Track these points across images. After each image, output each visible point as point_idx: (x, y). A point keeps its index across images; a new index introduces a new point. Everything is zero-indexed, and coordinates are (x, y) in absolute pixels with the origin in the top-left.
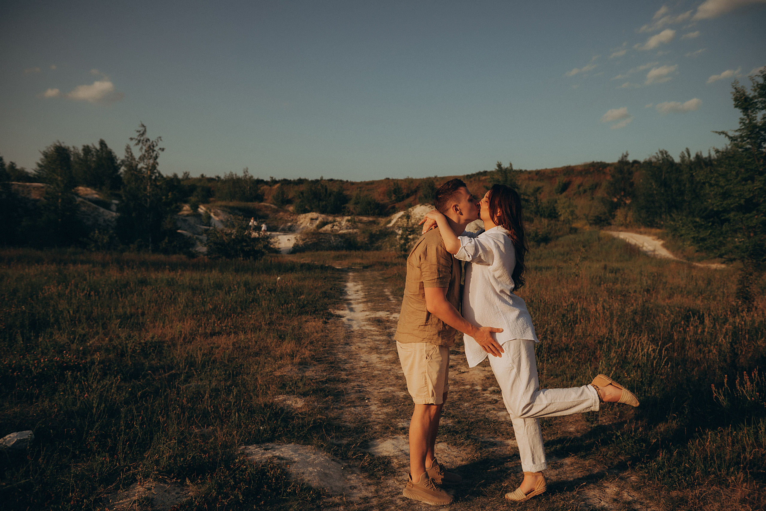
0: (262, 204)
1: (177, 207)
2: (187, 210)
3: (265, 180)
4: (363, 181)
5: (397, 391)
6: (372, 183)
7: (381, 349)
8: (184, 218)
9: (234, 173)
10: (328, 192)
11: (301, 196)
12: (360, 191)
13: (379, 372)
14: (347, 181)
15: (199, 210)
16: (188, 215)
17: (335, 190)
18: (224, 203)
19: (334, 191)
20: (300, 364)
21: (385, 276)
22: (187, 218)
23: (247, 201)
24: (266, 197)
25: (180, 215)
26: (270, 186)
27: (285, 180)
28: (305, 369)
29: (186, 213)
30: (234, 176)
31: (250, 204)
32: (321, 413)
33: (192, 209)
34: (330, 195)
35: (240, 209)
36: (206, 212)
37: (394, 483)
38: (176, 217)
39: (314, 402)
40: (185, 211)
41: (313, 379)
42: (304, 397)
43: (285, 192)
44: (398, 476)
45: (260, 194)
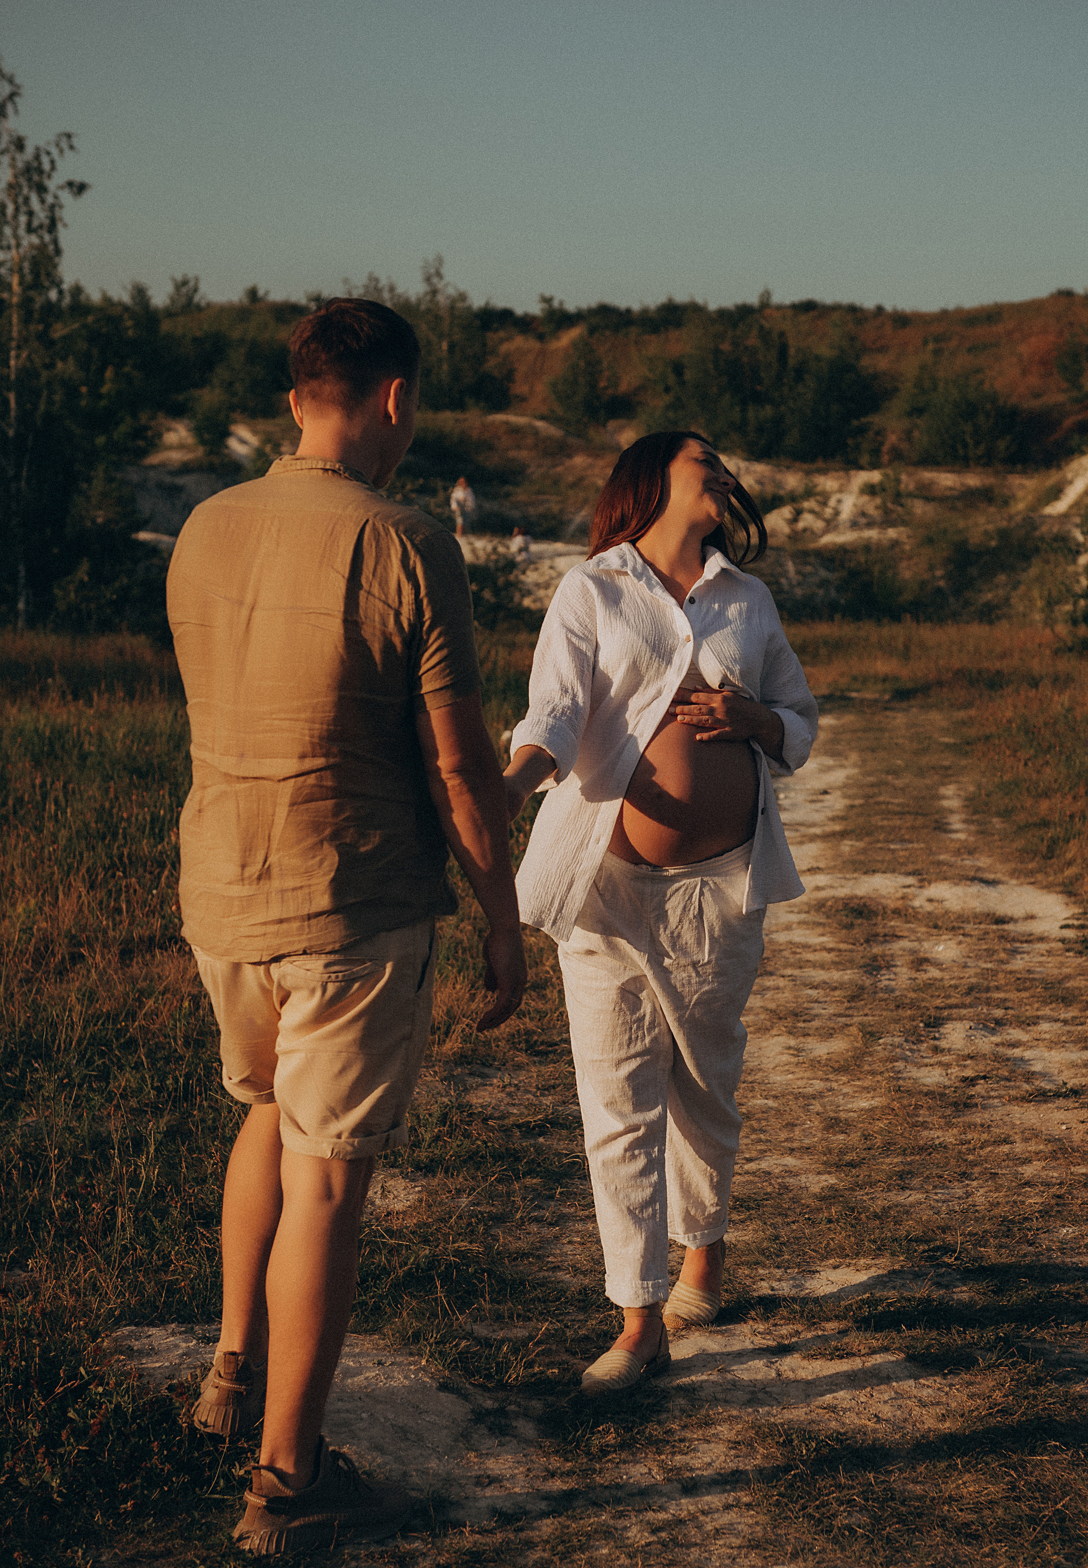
0: (500, 417)
1: (139, 432)
2: (181, 447)
3: (519, 311)
4: (951, 307)
5: (807, 1171)
6: (989, 315)
7: (814, 1017)
8: (168, 479)
9: (384, 282)
10: (792, 362)
11: (672, 379)
12: (937, 352)
13: (770, 1103)
14: (880, 309)
15: (233, 444)
16: (185, 469)
17: (825, 351)
19: (818, 358)
20: (461, 1059)
21: (972, 732)
22: (180, 481)
23: (437, 408)
24: (520, 388)
25: (153, 467)
26: (541, 337)
27: (604, 310)
28: (472, 1081)
29: (176, 457)
30: (386, 295)
31: (448, 420)
32: (470, 1234)
33: (203, 442)
34: (800, 373)
36: (257, 453)
37: (650, 1473)
38: (134, 476)
39: (459, 1192)
40: (170, 448)
41: (491, 1117)
42: (425, 1176)
43: (605, 364)
44: (673, 1454)
45: (496, 373)
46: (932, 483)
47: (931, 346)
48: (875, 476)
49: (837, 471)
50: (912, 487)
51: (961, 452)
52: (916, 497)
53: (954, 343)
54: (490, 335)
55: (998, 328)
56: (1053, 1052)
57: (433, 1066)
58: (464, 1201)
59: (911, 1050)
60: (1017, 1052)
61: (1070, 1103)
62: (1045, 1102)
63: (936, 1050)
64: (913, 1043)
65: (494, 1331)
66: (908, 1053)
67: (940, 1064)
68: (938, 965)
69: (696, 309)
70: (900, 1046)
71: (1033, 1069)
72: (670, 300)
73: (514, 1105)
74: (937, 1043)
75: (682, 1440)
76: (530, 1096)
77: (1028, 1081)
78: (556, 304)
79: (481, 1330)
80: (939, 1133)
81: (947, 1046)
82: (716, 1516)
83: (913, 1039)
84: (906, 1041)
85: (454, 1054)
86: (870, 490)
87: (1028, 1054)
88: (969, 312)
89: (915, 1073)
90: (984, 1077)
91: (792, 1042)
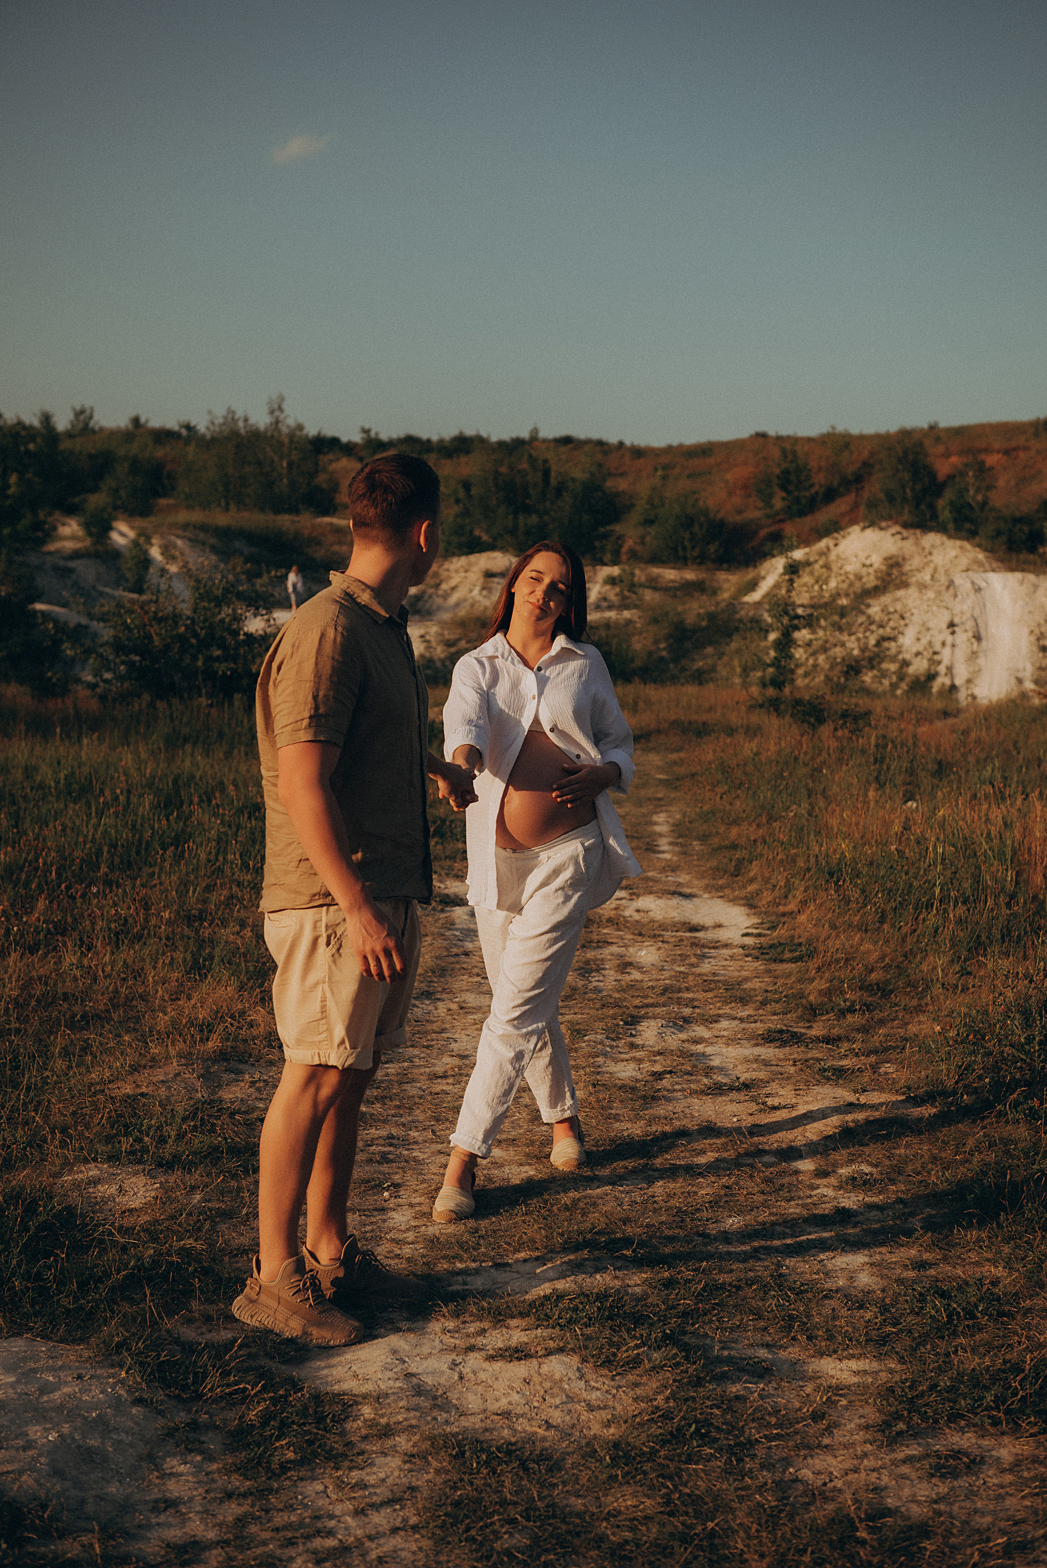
0: (327, 520)
1: (38, 526)
2: (73, 538)
3: (344, 439)
4: (675, 443)
5: (510, 1163)
6: (705, 450)
8: (61, 563)
9: (240, 414)
10: (553, 482)
11: (461, 494)
12: (664, 478)
14: (621, 444)
15: (115, 536)
16: (76, 555)
17: (579, 474)
18: (197, 516)
19: (573, 480)
20: (222, 1056)
21: (682, 770)
22: (72, 564)
23: (278, 511)
25: (50, 553)
27: (411, 440)
28: (226, 1076)
29: (69, 545)
30: (241, 424)
31: (286, 521)
32: (196, 1231)
33: (90, 534)
34: (559, 491)
35: (250, 536)
36: (135, 543)
37: (325, 1492)
38: (33, 559)
39: (193, 1188)
40: (65, 538)
41: (239, 1112)
42: (166, 1172)
44: (351, 1469)
45: (324, 485)
46: (659, 576)
47: (660, 473)
48: (615, 571)
50: (643, 579)
51: (681, 553)
52: (648, 587)
53: (677, 471)
54: (321, 456)
55: (712, 460)
56: (730, 1049)
57: (193, 1064)
58: (198, 1197)
59: (611, 1047)
60: (700, 1048)
61: (741, 1096)
62: (721, 1095)
63: (633, 1046)
64: (613, 1039)
65: (202, 1334)
66: (608, 1049)
67: (634, 1059)
68: (640, 968)
69: (480, 441)
70: (601, 1043)
71: (713, 1064)
72: (461, 433)
74: (632, 1039)
75: (362, 1453)
77: (707, 1075)
78: (373, 434)
79: (189, 1333)
80: (629, 1125)
81: (641, 1042)
82: (382, 1541)
83: (614, 1036)
84: (608, 1038)
85: (214, 1052)
86: (612, 582)
87: (709, 1050)
88: (689, 447)
89: (612, 1067)
90: (670, 1072)
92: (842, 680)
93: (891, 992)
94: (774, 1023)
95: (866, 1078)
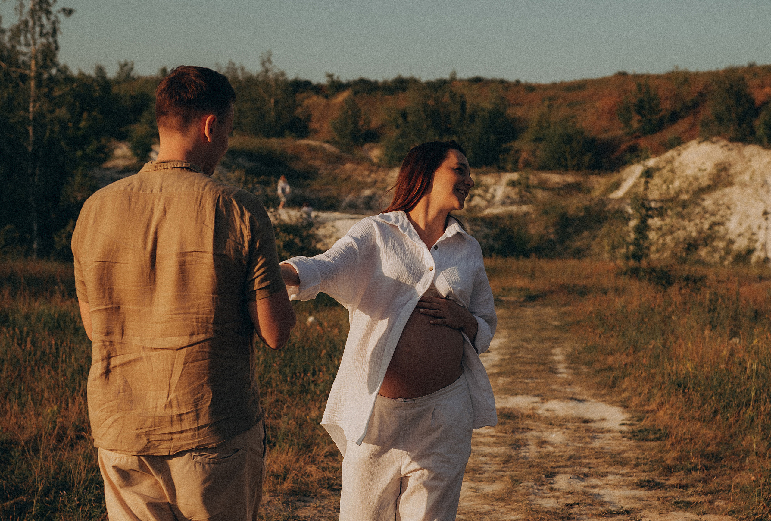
0: (304, 142)
1: (100, 149)
2: (123, 157)
3: (314, 82)
4: (557, 81)
6: (581, 85)
7: (485, 472)
9: (237, 65)
10: (468, 111)
11: (400, 121)
12: (550, 106)
14: (518, 82)
15: (153, 155)
17: (486, 105)
19: (483, 110)
20: (293, 492)
21: (570, 319)
23: (268, 136)
24: (314, 125)
25: (106, 169)
26: (327, 97)
27: (363, 82)
28: (298, 504)
29: (121, 163)
30: (239, 73)
31: (274, 143)
33: (136, 155)
34: (472, 118)
35: (249, 155)
38: (97, 173)
40: (119, 158)
43: (362, 112)
45: (301, 117)
46: (547, 180)
47: (547, 103)
48: (515, 176)
49: (493, 172)
50: (536, 182)
51: (563, 162)
52: (538, 188)
53: (560, 100)
54: (298, 95)
55: (585, 93)
56: (615, 491)
57: (278, 496)
59: (538, 489)
60: (596, 491)
61: (625, 518)
62: (611, 517)
63: (552, 489)
64: (539, 486)
66: (536, 491)
67: (554, 497)
68: (552, 444)
69: (414, 81)
70: (532, 487)
71: (605, 499)
72: (399, 76)
73: (322, 517)
74: (552, 485)
76: (330, 512)
77: (602, 506)
78: (335, 78)
81: (558, 487)
83: (538, 483)
84: (536, 484)
85: (289, 490)
86: (512, 184)
87: (602, 492)
88: (568, 84)
89: (540, 501)
90: (578, 504)
91: (473, 485)
92: (684, 255)
93: (722, 458)
94: (644, 476)
95: (705, 507)
